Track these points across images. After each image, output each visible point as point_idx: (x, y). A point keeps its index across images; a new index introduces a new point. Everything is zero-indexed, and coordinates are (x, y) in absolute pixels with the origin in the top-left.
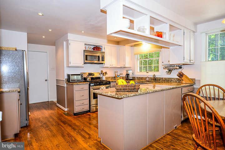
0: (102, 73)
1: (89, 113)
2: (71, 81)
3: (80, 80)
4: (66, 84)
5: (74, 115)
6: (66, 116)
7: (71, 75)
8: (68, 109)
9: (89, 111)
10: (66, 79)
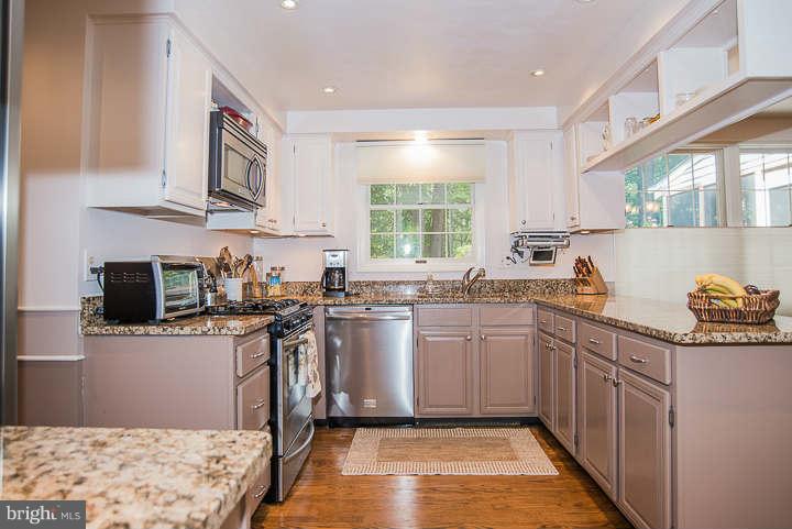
3: (196, 305)
7: (170, 267)
10: (89, 300)
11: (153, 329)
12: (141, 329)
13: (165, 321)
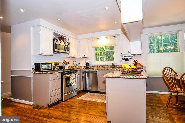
0: (64, 63)
1: (62, 103)
2: (42, 70)
3: (50, 69)
4: (32, 74)
5: (48, 107)
6: (39, 110)
7: (42, 64)
8: (34, 102)
9: (62, 100)
10: (33, 68)
11: (40, 73)
12: (38, 73)
13: (42, 72)
